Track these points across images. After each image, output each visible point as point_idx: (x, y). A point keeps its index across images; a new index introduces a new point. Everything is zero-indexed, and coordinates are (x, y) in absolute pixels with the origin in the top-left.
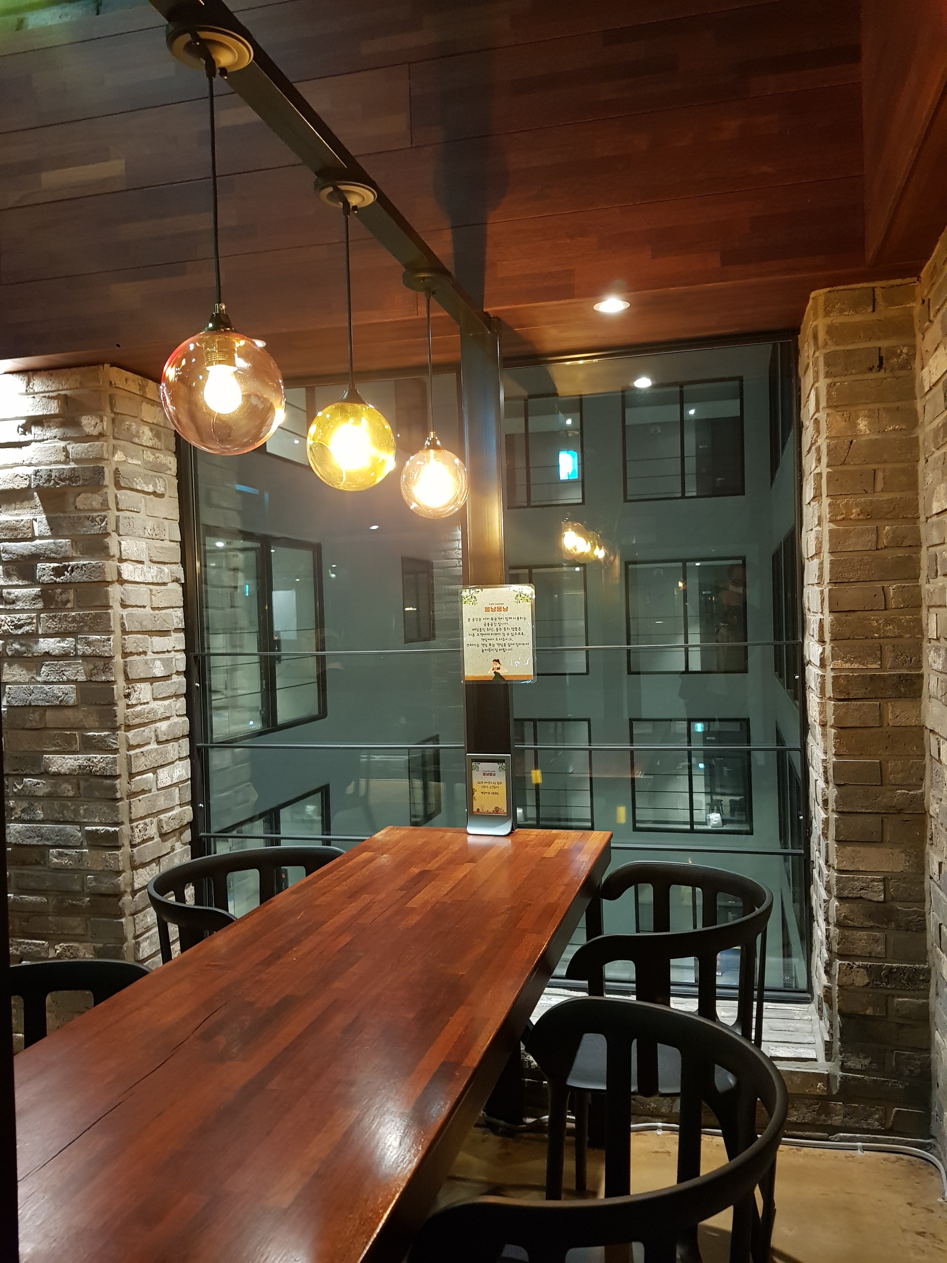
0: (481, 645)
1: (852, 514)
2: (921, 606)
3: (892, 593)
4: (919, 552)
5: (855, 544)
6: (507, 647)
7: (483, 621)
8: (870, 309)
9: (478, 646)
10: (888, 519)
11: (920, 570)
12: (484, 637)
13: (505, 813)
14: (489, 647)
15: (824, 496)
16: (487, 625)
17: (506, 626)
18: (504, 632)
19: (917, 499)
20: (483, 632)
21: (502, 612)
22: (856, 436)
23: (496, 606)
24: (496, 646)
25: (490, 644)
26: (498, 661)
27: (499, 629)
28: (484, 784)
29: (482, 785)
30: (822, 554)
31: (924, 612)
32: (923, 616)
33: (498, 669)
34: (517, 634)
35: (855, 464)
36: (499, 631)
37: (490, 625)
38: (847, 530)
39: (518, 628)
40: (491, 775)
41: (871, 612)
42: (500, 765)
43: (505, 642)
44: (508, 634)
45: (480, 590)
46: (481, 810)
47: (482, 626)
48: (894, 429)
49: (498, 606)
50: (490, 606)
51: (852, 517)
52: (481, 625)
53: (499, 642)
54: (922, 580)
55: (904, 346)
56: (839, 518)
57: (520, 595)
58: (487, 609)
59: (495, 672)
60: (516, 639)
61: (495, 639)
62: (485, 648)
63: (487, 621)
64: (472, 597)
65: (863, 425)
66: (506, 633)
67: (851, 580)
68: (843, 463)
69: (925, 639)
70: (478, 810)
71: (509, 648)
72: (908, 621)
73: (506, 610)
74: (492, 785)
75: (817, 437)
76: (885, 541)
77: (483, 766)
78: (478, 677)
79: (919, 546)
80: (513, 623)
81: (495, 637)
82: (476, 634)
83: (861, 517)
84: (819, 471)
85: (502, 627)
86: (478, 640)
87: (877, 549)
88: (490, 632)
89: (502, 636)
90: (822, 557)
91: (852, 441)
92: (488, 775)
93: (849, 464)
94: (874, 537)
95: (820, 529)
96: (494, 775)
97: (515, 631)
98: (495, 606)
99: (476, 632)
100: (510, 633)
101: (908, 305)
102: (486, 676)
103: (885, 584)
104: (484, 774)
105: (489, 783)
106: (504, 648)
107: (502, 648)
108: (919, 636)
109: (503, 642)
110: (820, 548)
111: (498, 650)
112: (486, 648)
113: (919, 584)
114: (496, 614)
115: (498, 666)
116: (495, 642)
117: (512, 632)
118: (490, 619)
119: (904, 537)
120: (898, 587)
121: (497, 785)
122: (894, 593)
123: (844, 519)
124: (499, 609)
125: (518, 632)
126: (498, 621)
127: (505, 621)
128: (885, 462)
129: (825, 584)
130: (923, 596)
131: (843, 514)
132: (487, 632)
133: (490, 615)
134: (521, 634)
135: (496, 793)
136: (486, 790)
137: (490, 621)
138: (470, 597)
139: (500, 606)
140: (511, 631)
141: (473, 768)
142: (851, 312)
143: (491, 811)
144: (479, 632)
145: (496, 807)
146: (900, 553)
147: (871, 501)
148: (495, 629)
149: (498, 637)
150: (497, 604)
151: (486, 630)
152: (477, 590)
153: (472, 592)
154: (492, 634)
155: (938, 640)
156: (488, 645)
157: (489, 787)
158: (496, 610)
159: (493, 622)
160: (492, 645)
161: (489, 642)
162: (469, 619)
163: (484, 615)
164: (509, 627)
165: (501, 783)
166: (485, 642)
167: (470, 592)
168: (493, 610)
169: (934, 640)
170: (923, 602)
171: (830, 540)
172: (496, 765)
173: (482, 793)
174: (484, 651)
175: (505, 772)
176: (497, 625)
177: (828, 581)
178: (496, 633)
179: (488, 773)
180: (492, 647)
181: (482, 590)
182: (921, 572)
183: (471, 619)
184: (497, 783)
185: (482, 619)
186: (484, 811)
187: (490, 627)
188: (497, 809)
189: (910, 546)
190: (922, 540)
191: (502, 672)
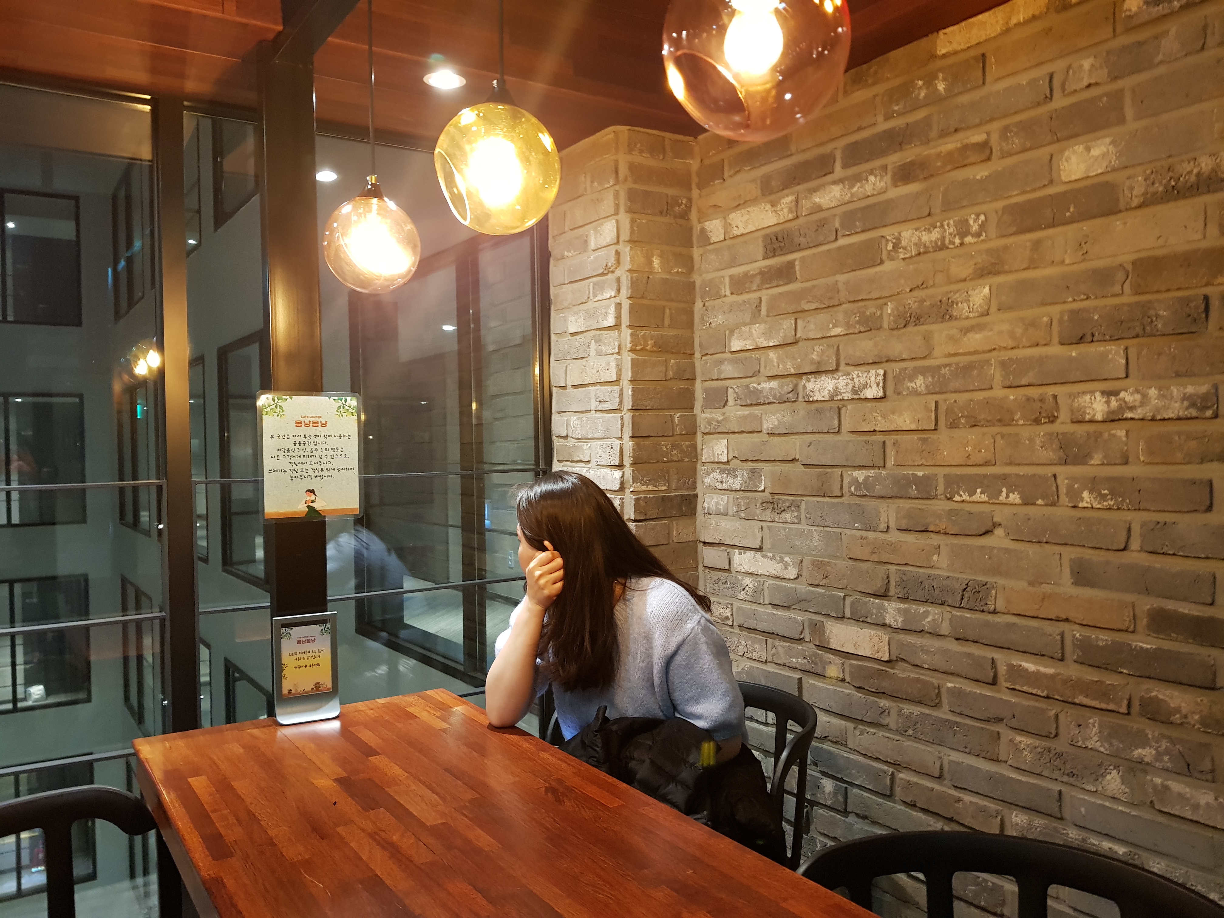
0: (288, 471)
1: (648, 345)
2: (695, 433)
3: (677, 421)
4: (693, 385)
5: (654, 373)
6: (325, 473)
7: (292, 439)
8: (661, 157)
9: (285, 472)
10: (672, 353)
11: (694, 400)
12: (293, 460)
13: (329, 689)
14: (300, 473)
15: (624, 326)
16: (297, 445)
17: (324, 446)
18: (321, 454)
19: (693, 338)
20: (291, 454)
21: (320, 428)
22: (652, 272)
23: (312, 420)
24: (311, 472)
25: (302, 470)
26: (312, 491)
27: (314, 449)
28: (298, 656)
29: (295, 657)
30: (621, 381)
31: (699, 437)
32: (698, 442)
33: (313, 501)
34: (339, 456)
35: (650, 299)
37: (302, 445)
38: (645, 360)
39: (340, 449)
40: (309, 641)
41: (661, 438)
43: (322, 466)
44: (326, 456)
45: (288, 397)
46: (293, 691)
47: (291, 446)
48: (677, 272)
49: (314, 419)
50: (302, 420)
51: (648, 348)
52: (289, 444)
53: (314, 467)
54: (697, 410)
55: (684, 197)
56: (639, 348)
57: (343, 407)
58: (298, 424)
59: (308, 507)
60: (337, 463)
61: (309, 463)
62: (295, 474)
63: (298, 440)
64: (276, 407)
65: (656, 263)
67: (648, 408)
68: (642, 297)
69: (700, 462)
70: (290, 691)
71: (328, 474)
72: (687, 447)
73: (324, 425)
74: (311, 654)
75: (616, 268)
76: (671, 373)
77: (297, 632)
78: (285, 514)
79: (693, 379)
80: (333, 442)
81: (308, 460)
82: (281, 456)
83: (655, 349)
84: (619, 302)
85: (319, 447)
86: (285, 464)
87: (666, 380)
88: (302, 453)
89: (318, 459)
90: (621, 384)
91: (649, 277)
92: (304, 642)
93: (646, 298)
94: (664, 369)
95: (619, 357)
96: (314, 641)
97: (336, 453)
98: (309, 419)
99: (281, 454)
100: (329, 455)
101: (688, 161)
102: (295, 512)
103: (671, 413)
104: (299, 642)
105: (305, 653)
106: (322, 474)
107: (319, 474)
108: (695, 460)
109: (320, 467)
110: (620, 375)
111: (313, 477)
112: (297, 475)
113: (695, 413)
114: (311, 431)
115: (313, 497)
116: (308, 467)
117: (332, 454)
118: (303, 436)
119: (684, 371)
120: (681, 415)
121: (317, 654)
122: (679, 420)
123: (642, 349)
124: (315, 424)
125: (340, 453)
126: (313, 439)
127: (323, 439)
128: (672, 300)
129: (625, 410)
130: (698, 424)
131: (641, 345)
132: (297, 453)
133: (302, 431)
134: (343, 456)
135: (316, 665)
136: (302, 663)
137: (302, 440)
138: (273, 407)
139: (317, 419)
141: (283, 636)
142: (648, 155)
143: (310, 689)
144: (286, 454)
145: (318, 683)
146: (682, 385)
147: (661, 335)
148: (309, 449)
149: (313, 460)
150: (312, 417)
151: (296, 451)
152: (284, 397)
153: (276, 400)
154: (304, 456)
155: (728, 462)
156: (299, 471)
157: (306, 658)
158: (311, 425)
159: (306, 440)
160: (304, 470)
161: (301, 466)
162: (272, 436)
163: (293, 430)
164: (328, 447)
165: (323, 651)
166: (294, 467)
167: (274, 400)
168: (307, 425)
169: (718, 463)
170: (698, 429)
171: (632, 369)
172: (317, 628)
173: (296, 667)
174: (294, 479)
175: (329, 636)
176: (312, 444)
177: (630, 407)
178: (310, 454)
179: (304, 639)
180: (304, 474)
181: (291, 398)
182: (696, 403)
183: (275, 436)
184: (317, 651)
185: (291, 436)
186: (299, 691)
187: (302, 446)
188: (317, 686)
189: (688, 379)
190: (697, 375)
191: (317, 506)
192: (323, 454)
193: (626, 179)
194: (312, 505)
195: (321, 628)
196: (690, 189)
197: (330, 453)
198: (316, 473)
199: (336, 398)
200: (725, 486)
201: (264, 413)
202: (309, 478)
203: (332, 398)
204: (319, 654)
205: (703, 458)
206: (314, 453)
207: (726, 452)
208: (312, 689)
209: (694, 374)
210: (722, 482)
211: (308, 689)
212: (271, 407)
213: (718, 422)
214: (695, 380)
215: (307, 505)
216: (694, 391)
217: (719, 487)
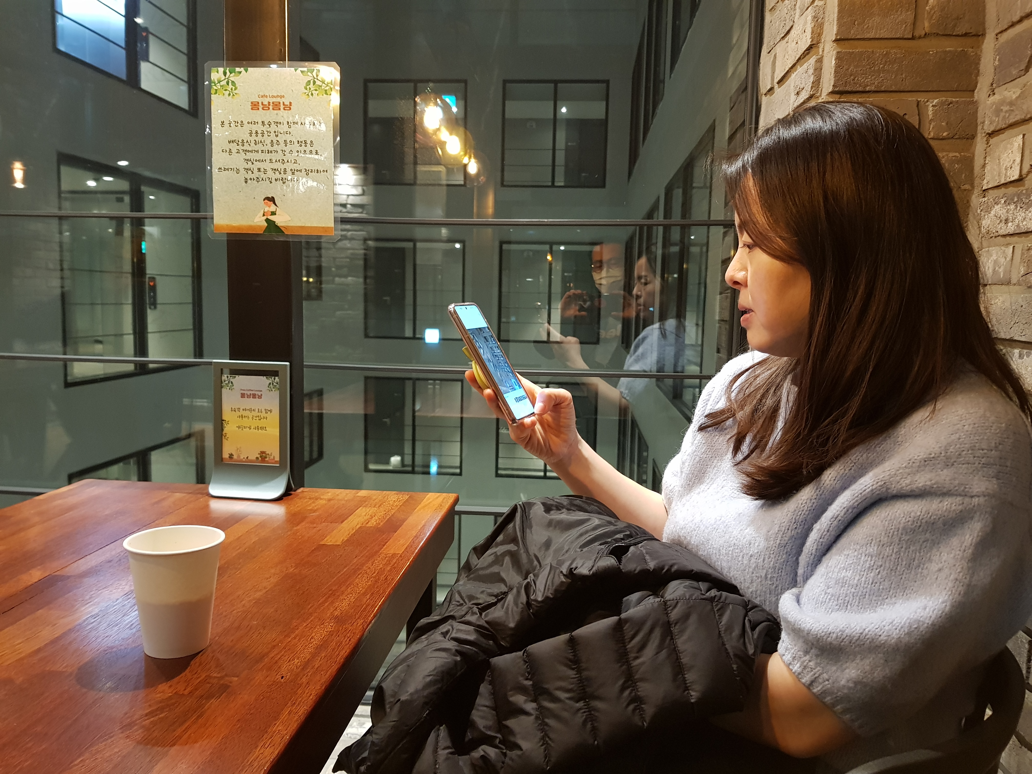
0: (242, 171)
2: (972, 137)
3: (930, 113)
4: (978, 46)
5: (888, 25)
6: (289, 176)
7: (247, 127)
9: (238, 171)
11: (978, 74)
12: (249, 156)
13: (276, 462)
14: (256, 174)
16: (254, 135)
17: (288, 138)
18: (285, 148)
20: (246, 147)
21: (282, 112)
23: (271, 101)
24: (270, 174)
25: (259, 170)
26: (272, 200)
27: (275, 142)
28: (242, 413)
29: (238, 413)
30: (821, 46)
31: (979, 145)
32: (977, 153)
33: (273, 213)
34: (308, 152)
36: (275, 147)
37: (260, 135)
39: (309, 142)
40: (254, 396)
42: (270, 381)
43: (285, 166)
44: (291, 152)
45: (242, 69)
46: (235, 457)
47: (246, 137)
49: (274, 100)
50: (257, 99)
52: (242, 134)
53: (275, 166)
54: (981, 93)
57: (314, 83)
58: (255, 106)
59: (267, 220)
60: (306, 162)
61: (268, 161)
62: (250, 175)
63: (254, 128)
64: (228, 83)
66: (287, 149)
67: (868, 89)
69: (976, 192)
70: (231, 456)
71: (293, 176)
73: (288, 107)
74: (256, 414)
76: (927, 24)
77: (241, 381)
78: (239, 228)
79: (980, 35)
80: (299, 133)
81: (268, 156)
82: (234, 151)
85: (281, 138)
86: (238, 161)
87: (913, 38)
88: (259, 147)
89: (280, 156)
90: (821, 50)
92: (249, 396)
94: (910, 16)
96: (260, 397)
97: (303, 148)
98: (268, 99)
99: (234, 147)
100: (294, 151)
102: (251, 227)
103: (922, 98)
104: (243, 396)
105: (250, 410)
106: (284, 176)
107: (280, 177)
109: (283, 167)
111: (273, 181)
112: (252, 176)
113: (975, 97)
114: (270, 116)
115: (273, 208)
116: (267, 166)
117: (299, 149)
118: (260, 123)
119: (958, 18)
120: (942, 104)
121: (263, 414)
122: (935, 113)
124: (276, 106)
125: (308, 148)
126: (273, 127)
127: (286, 128)
130: (979, 120)
132: (253, 147)
133: (260, 115)
134: (314, 152)
135: (262, 428)
136: (245, 422)
137: (260, 128)
138: (224, 83)
139: (278, 100)
140: (296, 147)
141: (224, 384)
143: (254, 458)
144: (240, 147)
145: (263, 452)
146: (950, 46)
148: (268, 142)
149: (274, 156)
150: (273, 97)
151: (252, 144)
152: (238, 69)
153: (228, 73)
154: (262, 151)
155: (1020, 180)
156: (256, 171)
157: (250, 417)
158: (271, 107)
159: (265, 129)
160: (262, 170)
161: (258, 165)
162: (223, 122)
163: (248, 115)
164: (294, 139)
165: (271, 411)
166: (250, 165)
167: (225, 74)
168: (266, 107)
169: (1005, 185)
170: (979, 128)
172: (263, 381)
173: (239, 427)
174: (249, 181)
175: (278, 392)
176: (273, 134)
177: (830, 90)
178: (271, 149)
179: (249, 393)
180: (262, 175)
181: (246, 71)
182: (980, 79)
183: (226, 123)
184: (263, 411)
185: (245, 122)
186: (242, 457)
187: (260, 138)
188: (263, 456)
189: (966, 35)
190: (987, 25)
191: (280, 220)
194: (272, 218)
195: (267, 382)
198: (277, 175)
199: (305, 69)
200: (1011, 227)
201: (213, 91)
202: (268, 182)
203: (300, 69)
204: (265, 415)
205: (985, 181)
207: (1018, 160)
208: (257, 458)
209: (983, 23)
210: (1007, 221)
212: (222, 83)
213: (1011, 104)
214: (983, 35)
215: (265, 218)
216: (978, 59)
217: (1002, 232)
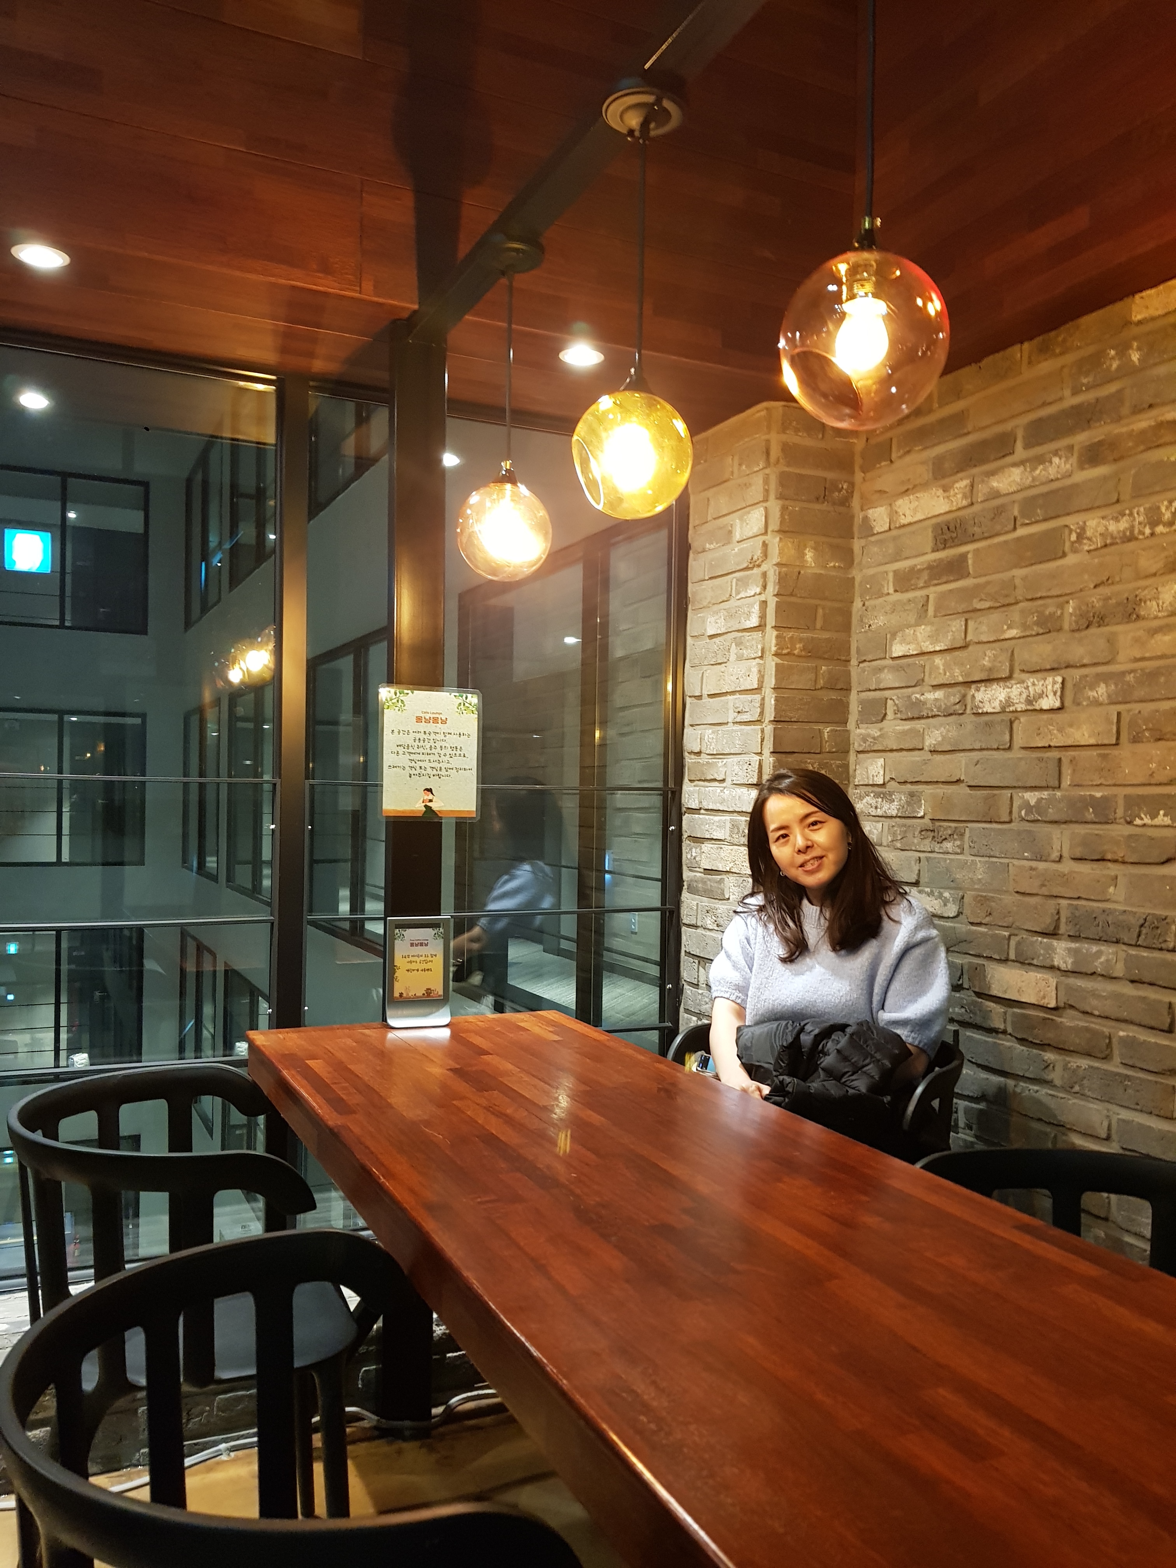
0: (407, 768)
1: (796, 649)
2: (848, 752)
3: (826, 736)
4: (848, 696)
5: (802, 681)
6: (443, 772)
7: (412, 735)
8: (820, 436)
9: (404, 768)
10: (825, 659)
11: (848, 714)
12: (413, 757)
13: (440, 996)
14: (418, 771)
15: (768, 627)
16: (417, 741)
17: (443, 744)
18: (440, 752)
19: (849, 642)
20: (411, 750)
21: (440, 725)
22: (803, 567)
23: (432, 716)
24: (429, 771)
25: (421, 768)
26: (430, 790)
27: (433, 746)
28: (411, 959)
29: (408, 959)
30: (763, 689)
31: (852, 757)
32: (850, 762)
33: (431, 801)
34: (458, 755)
35: (801, 597)
37: (422, 741)
38: (791, 666)
39: (459, 748)
40: (421, 944)
41: (807, 755)
42: (436, 931)
43: (441, 765)
44: (445, 755)
45: (409, 692)
46: (404, 995)
47: (411, 742)
48: (834, 567)
49: (434, 716)
50: (423, 715)
51: (796, 652)
52: (408, 740)
53: (433, 765)
54: (851, 725)
55: (845, 482)
56: (785, 651)
57: (464, 704)
58: (419, 719)
59: (426, 806)
60: (456, 762)
61: (427, 761)
62: (413, 772)
63: (418, 736)
64: (398, 701)
65: (809, 555)
67: (792, 720)
68: (791, 595)
69: (851, 786)
70: (401, 994)
71: (446, 773)
72: (838, 767)
73: (444, 722)
74: (423, 958)
75: (762, 561)
76: (822, 682)
77: (411, 934)
78: (403, 812)
79: (848, 689)
80: (452, 741)
81: (427, 758)
82: (401, 752)
83: (803, 653)
84: (764, 599)
85: (438, 745)
86: (404, 760)
87: (815, 690)
88: (421, 750)
89: (436, 757)
90: (763, 692)
91: (799, 573)
92: (417, 945)
93: (796, 596)
94: (812, 676)
95: (761, 662)
96: (426, 945)
97: (455, 752)
98: (430, 715)
99: (401, 750)
100: (448, 754)
101: (851, 441)
102: (412, 811)
103: (820, 727)
104: (412, 945)
105: (418, 956)
106: (440, 773)
107: (437, 773)
108: (846, 782)
109: (439, 765)
110: (762, 682)
111: (432, 776)
112: (415, 772)
113: (848, 729)
114: (431, 727)
115: (430, 797)
116: (427, 765)
117: (451, 752)
118: (423, 732)
119: (838, 680)
120: (832, 731)
121: (430, 958)
122: (828, 736)
123: (788, 654)
124: (435, 720)
125: (458, 752)
126: (433, 735)
127: (442, 737)
128: (825, 599)
129: (767, 721)
130: (851, 742)
131: (788, 648)
132: (416, 750)
133: (422, 727)
134: (462, 755)
135: (428, 970)
136: (413, 966)
137: (422, 736)
138: (395, 701)
139: (437, 716)
141: (396, 936)
142: (805, 434)
143: (421, 994)
144: (406, 750)
145: (428, 989)
146: (834, 695)
147: (812, 637)
148: (428, 747)
149: (432, 757)
150: (433, 713)
151: (416, 748)
152: (406, 691)
153: (398, 694)
154: (423, 754)
155: (883, 785)
156: (418, 768)
157: (418, 961)
158: (431, 721)
159: (426, 737)
160: (423, 768)
161: (421, 764)
162: (393, 731)
163: (414, 726)
164: (447, 745)
165: (436, 955)
166: (413, 764)
167: (396, 694)
168: (427, 721)
169: (872, 785)
170: (851, 746)
171: (776, 675)
172: (430, 932)
173: (408, 970)
174: (412, 776)
175: (442, 940)
176: (432, 741)
177: (772, 719)
178: (430, 752)
179: (417, 942)
180: (423, 772)
181: (413, 693)
182: (850, 716)
183: (396, 731)
184: (429, 956)
185: (411, 731)
186: (410, 995)
187: (422, 743)
188: (429, 991)
189: (841, 689)
190: (852, 685)
191: (435, 806)
192: (442, 752)
193: (778, 462)
194: (429, 804)
195: (434, 932)
196: (853, 473)
197: (449, 751)
198: (435, 772)
199: (457, 694)
200: (879, 812)
201: (386, 707)
202: (427, 777)
203: (453, 694)
204: (431, 959)
205: (856, 780)
206: (433, 751)
207: (882, 773)
208: (424, 994)
209: (849, 683)
210: (876, 808)
211: (419, 994)
212: (393, 701)
213: (874, 738)
214: (850, 690)
215: (424, 804)
216: (848, 703)
217: (873, 814)
